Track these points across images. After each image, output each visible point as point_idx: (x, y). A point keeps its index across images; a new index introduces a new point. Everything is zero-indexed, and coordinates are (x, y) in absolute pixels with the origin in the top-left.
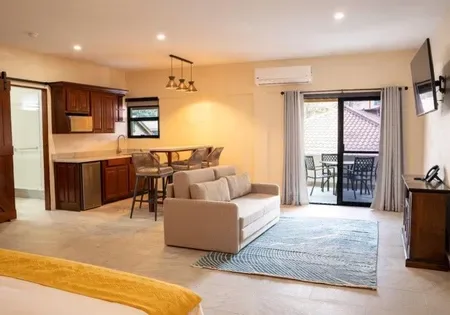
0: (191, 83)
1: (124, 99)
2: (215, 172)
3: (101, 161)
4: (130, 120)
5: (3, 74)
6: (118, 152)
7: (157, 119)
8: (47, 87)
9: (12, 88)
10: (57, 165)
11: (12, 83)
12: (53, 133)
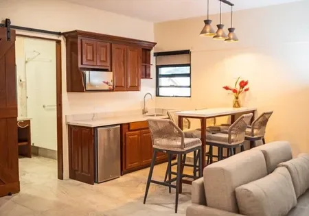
0: (231, 30)
1: (152, 52)
2: (265, 153)
3: (121, 125)
4: (158, 76)
5: (7, 21)
6: (144, 112)
7: (189, 75)
8: (61, 38)
9: (17, 38)
10: (70, 127)
11: (18, 32)
12: (68, 91)
